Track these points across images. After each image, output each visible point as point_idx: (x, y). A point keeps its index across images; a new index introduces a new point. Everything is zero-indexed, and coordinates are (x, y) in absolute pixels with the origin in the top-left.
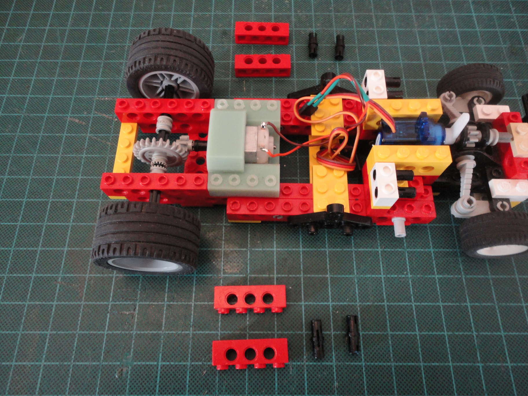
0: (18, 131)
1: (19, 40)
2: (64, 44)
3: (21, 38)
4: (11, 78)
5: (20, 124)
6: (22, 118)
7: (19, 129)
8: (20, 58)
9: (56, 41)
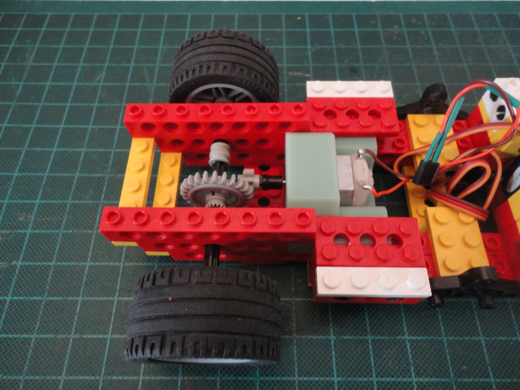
0: (102, 198)
1: (97, 80)
2: (154, 84)
3: (99, 77)
4: (90, 127)
5: (105, 188)
6: (106, 180)
7: (103, 195)
8: (100, 102)
9: (143, 80)
